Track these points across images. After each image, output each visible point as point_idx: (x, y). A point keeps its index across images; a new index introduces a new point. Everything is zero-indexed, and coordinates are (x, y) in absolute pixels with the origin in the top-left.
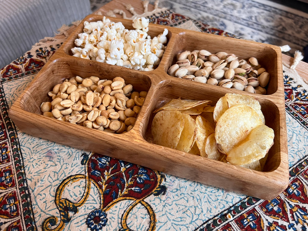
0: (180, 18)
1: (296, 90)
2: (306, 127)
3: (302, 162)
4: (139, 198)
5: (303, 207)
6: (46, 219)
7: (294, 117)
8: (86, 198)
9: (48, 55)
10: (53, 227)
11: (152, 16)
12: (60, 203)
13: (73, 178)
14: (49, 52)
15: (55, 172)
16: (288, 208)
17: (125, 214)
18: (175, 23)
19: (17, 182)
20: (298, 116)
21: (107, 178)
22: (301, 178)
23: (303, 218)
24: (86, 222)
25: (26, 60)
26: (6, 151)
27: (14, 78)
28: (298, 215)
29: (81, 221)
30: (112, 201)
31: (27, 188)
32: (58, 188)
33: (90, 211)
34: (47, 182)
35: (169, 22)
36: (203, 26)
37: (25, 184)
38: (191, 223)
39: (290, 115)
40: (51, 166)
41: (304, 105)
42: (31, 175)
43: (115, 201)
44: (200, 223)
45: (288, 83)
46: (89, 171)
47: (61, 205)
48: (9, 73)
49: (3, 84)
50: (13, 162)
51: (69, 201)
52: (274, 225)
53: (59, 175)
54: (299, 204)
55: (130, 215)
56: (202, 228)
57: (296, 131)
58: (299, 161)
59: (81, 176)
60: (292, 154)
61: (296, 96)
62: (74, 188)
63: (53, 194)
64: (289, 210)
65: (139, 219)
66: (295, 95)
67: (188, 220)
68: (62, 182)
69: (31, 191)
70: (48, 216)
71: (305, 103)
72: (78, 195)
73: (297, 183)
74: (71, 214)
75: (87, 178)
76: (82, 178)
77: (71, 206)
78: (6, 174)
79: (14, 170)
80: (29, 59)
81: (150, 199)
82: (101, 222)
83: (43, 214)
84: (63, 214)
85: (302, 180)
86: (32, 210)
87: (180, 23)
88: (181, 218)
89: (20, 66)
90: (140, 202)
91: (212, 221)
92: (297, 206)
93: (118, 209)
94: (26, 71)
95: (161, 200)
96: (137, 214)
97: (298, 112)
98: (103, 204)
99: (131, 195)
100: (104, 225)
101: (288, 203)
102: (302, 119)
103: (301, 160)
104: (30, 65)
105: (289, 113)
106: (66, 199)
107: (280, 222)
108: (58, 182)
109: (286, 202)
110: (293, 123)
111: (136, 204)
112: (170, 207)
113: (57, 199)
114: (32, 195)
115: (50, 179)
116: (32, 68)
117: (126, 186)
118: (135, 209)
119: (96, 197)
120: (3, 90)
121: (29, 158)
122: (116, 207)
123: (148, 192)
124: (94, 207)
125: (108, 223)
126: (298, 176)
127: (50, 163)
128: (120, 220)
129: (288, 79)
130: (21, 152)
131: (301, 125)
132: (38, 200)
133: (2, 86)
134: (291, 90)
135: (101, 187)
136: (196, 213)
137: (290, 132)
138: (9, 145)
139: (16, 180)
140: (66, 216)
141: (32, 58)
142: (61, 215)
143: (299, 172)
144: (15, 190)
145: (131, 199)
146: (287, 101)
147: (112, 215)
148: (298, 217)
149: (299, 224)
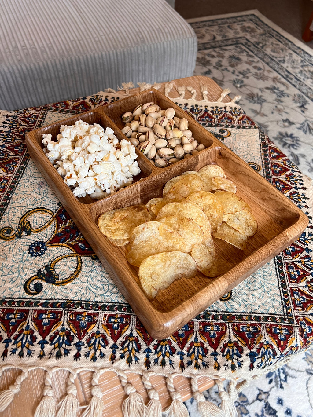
0: (250, 122)
1: (309, 253)
2: (281, 290)
3: (244, 315)
4: (78, 254)
5: (207, 348)
6: (6, 227)
7: (278, 275)
8: (42, 230)
9: (99, 104)
10: (7, 235)
11: (221, 108)
12: (23, 222)
13: (44, 210)
14: (101, 101)
15: (35, 199)
16: (192, 339)
17: (60, 258)
18: (239, 125)
19: (7, 191)
20: (284, 277)
21: (67, 225)
22: (229, 326)
23: (198, 356)
24: (30, 245)
25: (79, 100)
26: (15, 165)
27: (60, 111)
28: (196, 350)
29: (27, 243)
30: (58, 243)
31: (10, 199)
32: (29, 211)
33: (38, 240)
34: (25, 202)
35: (234, 122)
36: (266, 141)
37: (11, 195)
38: (101, 295)
39: (276, 270)
40: (36, 193)
41: (302, 270)
42: (19, 191)
43: (60, 244)
44: (108, 299)
45: (306, 241)
46: (58, 212)
47: (23, 224)
48: (59, 105)
49: (48, 112)
50: (14, 175)
51: (30, 225)
52: (166, 342)
53: (37, 203)
54: (205, 343)
55: (62, 260)
56: (106, 304)
57: (268, 287)
58: (242, 313)
59: (51, 212)
60: (242, 303)
61: (302, 258)
62: (40, 218)
63: (23, 213)
64: (190, 341)
65: (67, 267)
66: (303, 256)
67: (102, 292)
68: (35, 209)
69: (11, 202)
70: (9, 226)
71: (305, 269)
72: (38, 224)
73: (220, 328)
74: (24, 234)
75: (54, 216)
76: (51, 214)
77: (28, 229)
78: (3, 181)
79: (11, 181)
80: (81, 100)
81: (86, 259)
82: (39, 252)
83: (7, 222)
84: (19, 231)
85: (229, 328)
86: (3, 215)
87: (244, 127)
88: (97, 287)
89: (71, 103)
90: (77, 256)
91: (119, 305)
92: (201, 343)
93: (57, 251)
94: (73, 109)
95: (93, 265)
96: (68, 263)
97: (288, 273)
98: (51, 241)
99: (75, 247)
100: (40, 255)
101: (196, 336)
102: (286, 281)
103: (246, 313)
104: (79, 105)
105: (276, 268)
106: (29, 222)
107: (174, 344)
108: (32, 207)
109: (195, 334)
110: (271, 278)
111: (73, 256)
112: (96, 274)
113: (23, 218)
114: (9, 206)
115: (29, 201)
116: (79, 110)
117: (76, 239)
118: (69, 259)
119: (49, 233)
120: (45, 117)
121: (26, 179)
122: (58, 249)
123: (89, 254)
124: (43, 240)
125: (43, 256)
126: (228, 323)
127: (37, 190)
128: (53, 259)
129: (310, 238)
130: (24, 171)
131: (279, 285)
132: (11, 211)
133: (47, 113)
134: (303, 250)
135: (58, 228)
136: (112, 292)
137: (260, 284)
138: (19, 162)
139: (8, 189)
140: (20, 233)
141: (85, 100)
142: (17, 230)
143: (233, 321)
144: (2, 195)
145: (72, 250)
146: (286, 257)
147: (50, 253)
148: (194, 351)
149: (190, 357)
